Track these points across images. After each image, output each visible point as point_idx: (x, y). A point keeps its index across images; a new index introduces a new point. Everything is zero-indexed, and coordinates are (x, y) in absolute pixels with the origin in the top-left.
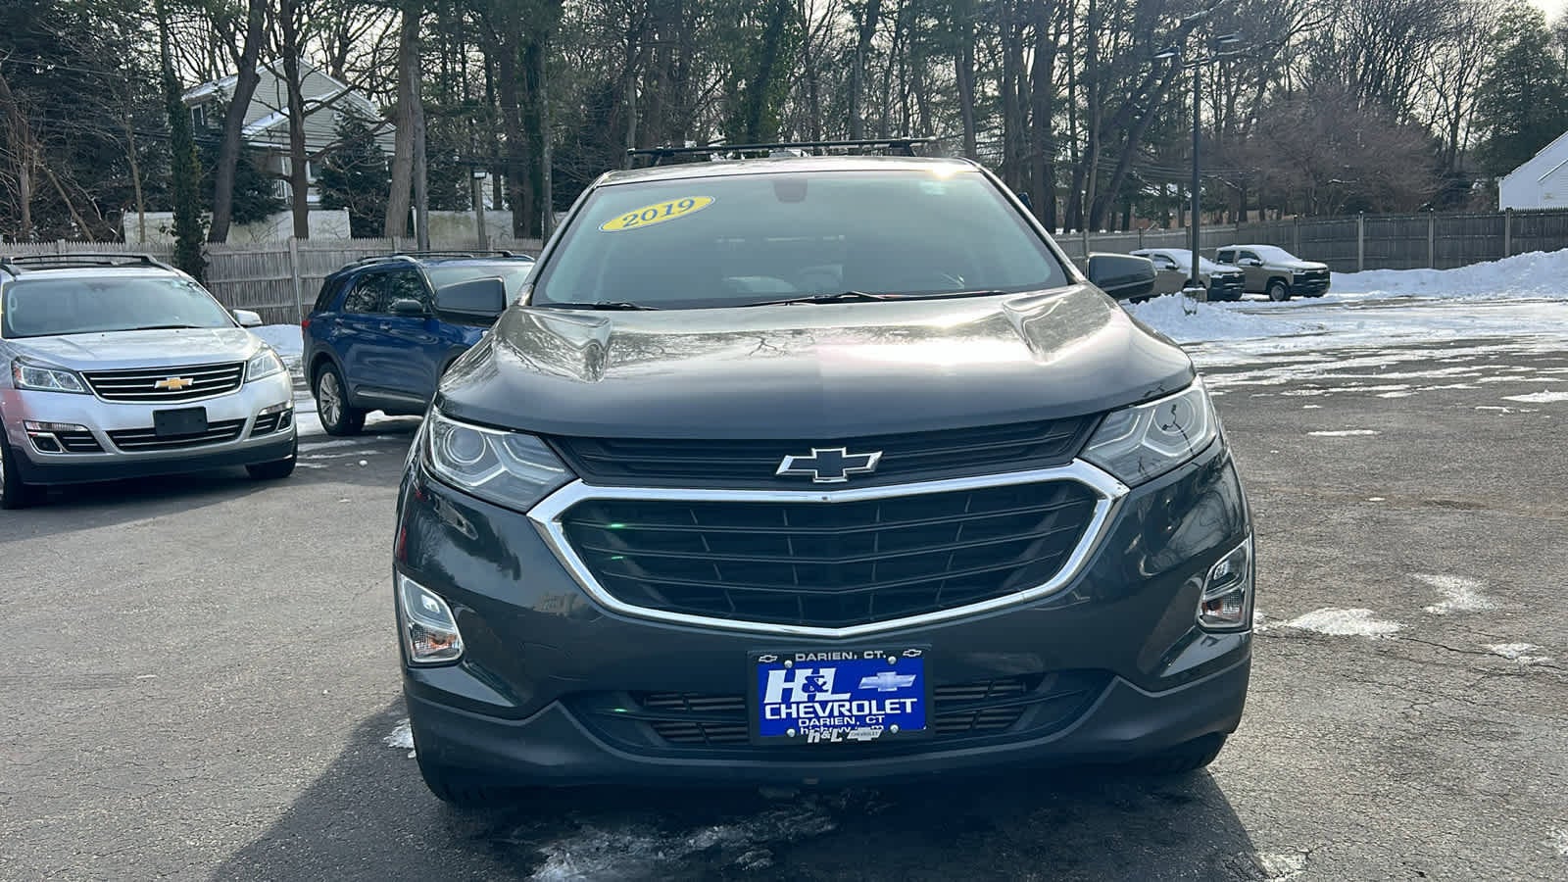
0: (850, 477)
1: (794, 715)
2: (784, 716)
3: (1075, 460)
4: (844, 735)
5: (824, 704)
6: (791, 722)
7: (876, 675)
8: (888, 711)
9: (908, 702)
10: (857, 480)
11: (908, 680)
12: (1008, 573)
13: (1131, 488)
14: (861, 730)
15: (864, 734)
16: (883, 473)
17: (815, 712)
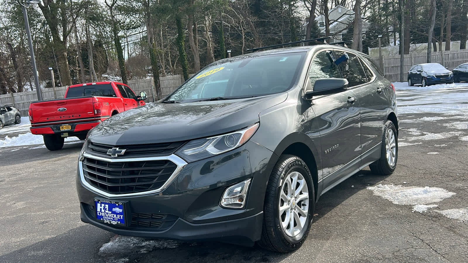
0: (118, 156)
1: (102, 215)
2: (101, 215)
3: (173, 154)
4: (110, 222)
5: (107, 213)
6: (102, 217)
7: (115, 208)
8: (118, 218)
9: (122, 216)
10: (120, 156)
11: (121, 210)
12: (151, 185)
13: (188, 163)
14: (113, 221)
15: (114, 223)
16: (126, 155)
17: (106, 215)
